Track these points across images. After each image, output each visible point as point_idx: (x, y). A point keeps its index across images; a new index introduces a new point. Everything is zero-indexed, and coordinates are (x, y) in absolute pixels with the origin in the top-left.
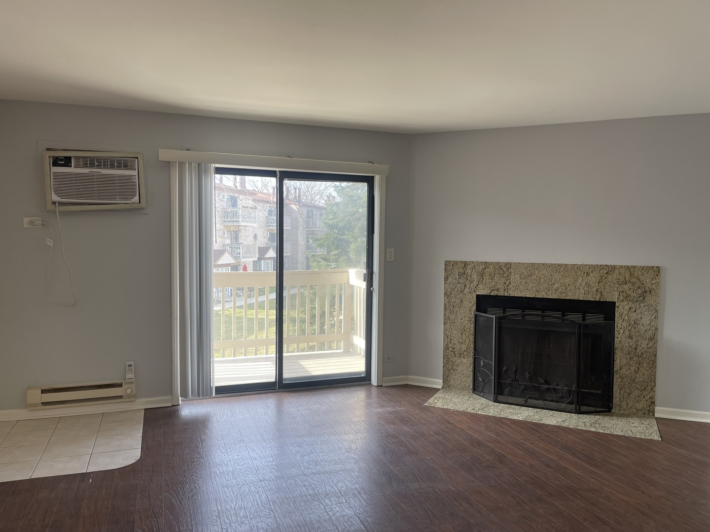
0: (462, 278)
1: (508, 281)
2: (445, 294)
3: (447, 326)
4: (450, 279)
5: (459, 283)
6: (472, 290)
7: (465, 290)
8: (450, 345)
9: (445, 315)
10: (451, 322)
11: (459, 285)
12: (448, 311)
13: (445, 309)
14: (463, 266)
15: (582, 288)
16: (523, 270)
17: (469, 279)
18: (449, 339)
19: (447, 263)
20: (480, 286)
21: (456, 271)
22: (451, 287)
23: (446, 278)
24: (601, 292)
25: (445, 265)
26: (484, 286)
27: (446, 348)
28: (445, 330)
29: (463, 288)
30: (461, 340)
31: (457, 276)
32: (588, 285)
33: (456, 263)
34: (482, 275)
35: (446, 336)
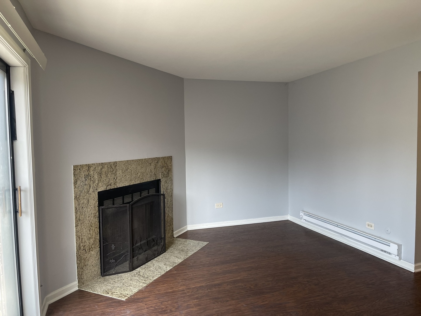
0: (87, 180)
1: (116, 177)
2: (76, 197)
3: (78, 227)
4: (79, 182)
5: (85, 185)
6: (95, 189)
7: (90, 190)
8: (81, 245)
9: (76, 218)
10: (81, 222)
11: (86, 187)
12: (79, 213)
13: (76, 213)
14: (88, 169)
15: (149, 173)
16: (123, 166)
17: (92, 179)
18: (81, 239)
19: (76, 167)
20: (100, 184)
21: (83, 174)
22: (80, 190)
23: (75, 183)
24: (156, 175)
25: (74, 170)
26: (102, 184)
27: (79, 248)
28: (77, 232)
29: (89, 188)
30: (89, 236)
31: (84, 179)
32: (151, 171)
33: (82, 166)
34: (100, 174)
35: (78, 237)
